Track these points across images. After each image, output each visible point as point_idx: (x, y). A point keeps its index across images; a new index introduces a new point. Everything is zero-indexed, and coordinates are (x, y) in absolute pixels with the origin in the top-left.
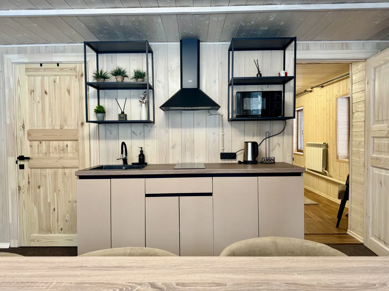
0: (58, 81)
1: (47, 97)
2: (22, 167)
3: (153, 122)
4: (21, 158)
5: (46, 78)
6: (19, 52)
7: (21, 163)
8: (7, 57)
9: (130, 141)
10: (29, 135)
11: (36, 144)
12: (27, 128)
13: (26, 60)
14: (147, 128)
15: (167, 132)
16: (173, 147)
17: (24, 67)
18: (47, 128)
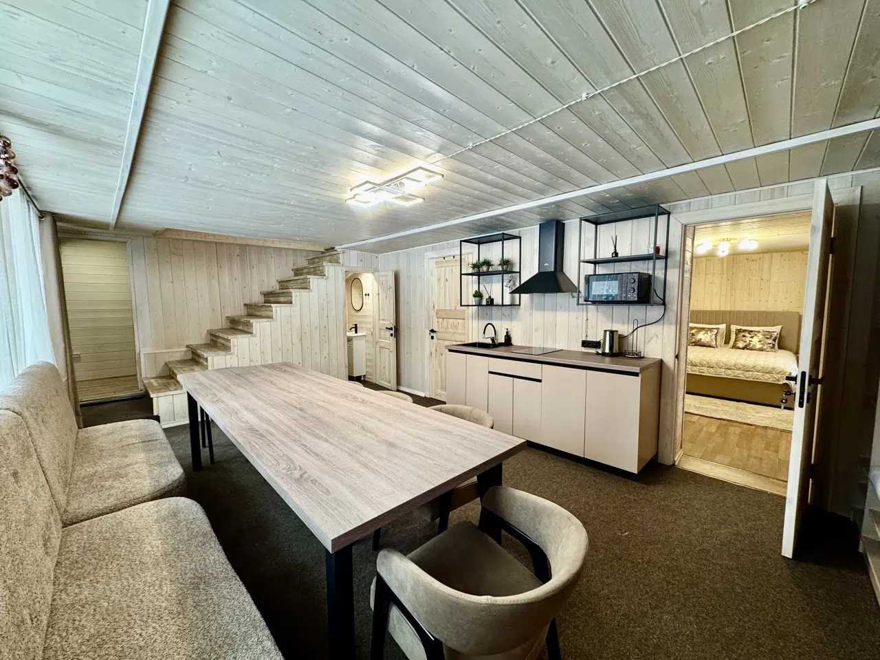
0: (453, 270)
1: (447, 283)
2: (432, 338)
3: (520, 305)
4: (432, 331)
5: (447, 268)
6: (433, 249)
7: (432, 334)
8: (427, 254)
9: (500, 322)
10: (437, 313)
11: (440, 320)
12: (436, 308)
13: (436, 256)
14: (514, 310)
15: (531, 315)
16: (536, 330)
17: (435, 260)
18: (448, 308)
